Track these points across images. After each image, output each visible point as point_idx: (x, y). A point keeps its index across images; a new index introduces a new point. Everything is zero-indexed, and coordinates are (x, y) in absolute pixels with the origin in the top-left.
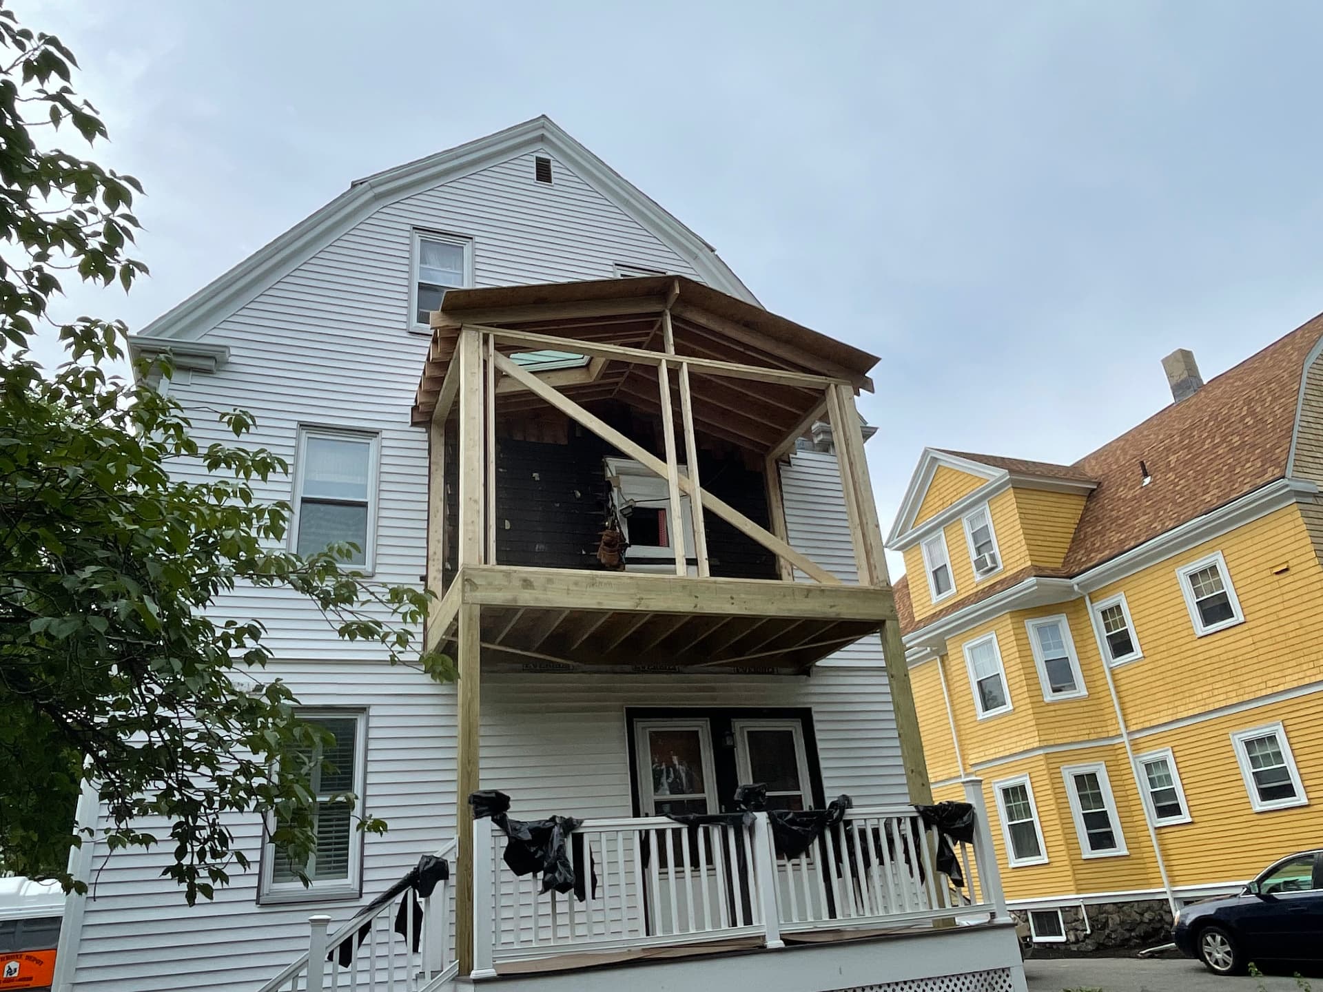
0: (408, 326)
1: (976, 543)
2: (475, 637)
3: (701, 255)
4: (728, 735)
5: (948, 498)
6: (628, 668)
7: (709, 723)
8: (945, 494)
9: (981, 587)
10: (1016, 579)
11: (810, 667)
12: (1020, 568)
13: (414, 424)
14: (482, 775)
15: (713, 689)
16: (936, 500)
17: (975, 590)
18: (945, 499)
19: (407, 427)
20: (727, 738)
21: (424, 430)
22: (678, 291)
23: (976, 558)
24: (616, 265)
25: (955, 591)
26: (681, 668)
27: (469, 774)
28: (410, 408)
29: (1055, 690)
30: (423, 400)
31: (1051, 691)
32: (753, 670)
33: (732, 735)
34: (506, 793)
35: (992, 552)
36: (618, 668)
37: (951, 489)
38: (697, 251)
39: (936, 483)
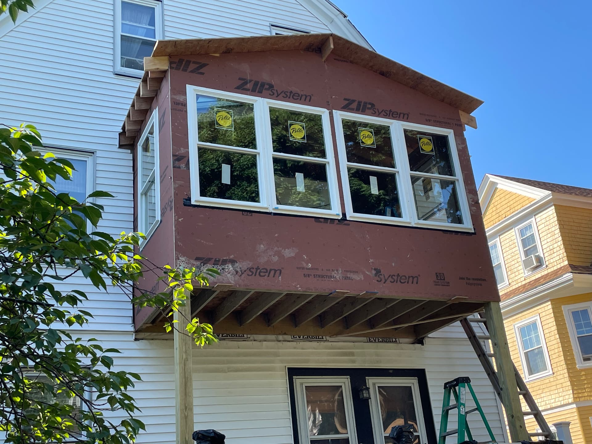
0: (114, 69)
1: (524, 247)
2: (187, 311)
3: (336, 20)
4: (365, 389)
5: (503, 212)
6: (288, 337)
7: (349, 379)
8: (501, 209)
9: (528, 281)
10: (556, 274)
11: (423, 338)
12: (559, 266)
13: (121, 146)
14: (196, 419)
15: (352, 354)
16: (494, 213)
17: (524, 283)
18: (500, 214)
19: (116, 148)
20: (364, 392)
21: (129, 151)
22: (332, 46)
23: (525, 259)
24: (272, 25)
25: (508, 283)
26: (328, 338)
27: (186, 417)
28: (118, 133)
29: (586, 359)
30: (130, 128)
31: (582, 360)
32: (381, 340)
33: (368, 389)
34: (222, 433)
35: (537, 254)
36: (281, 337)
37: (506, 206)
38: (333, 17)
39: (493, 201)
